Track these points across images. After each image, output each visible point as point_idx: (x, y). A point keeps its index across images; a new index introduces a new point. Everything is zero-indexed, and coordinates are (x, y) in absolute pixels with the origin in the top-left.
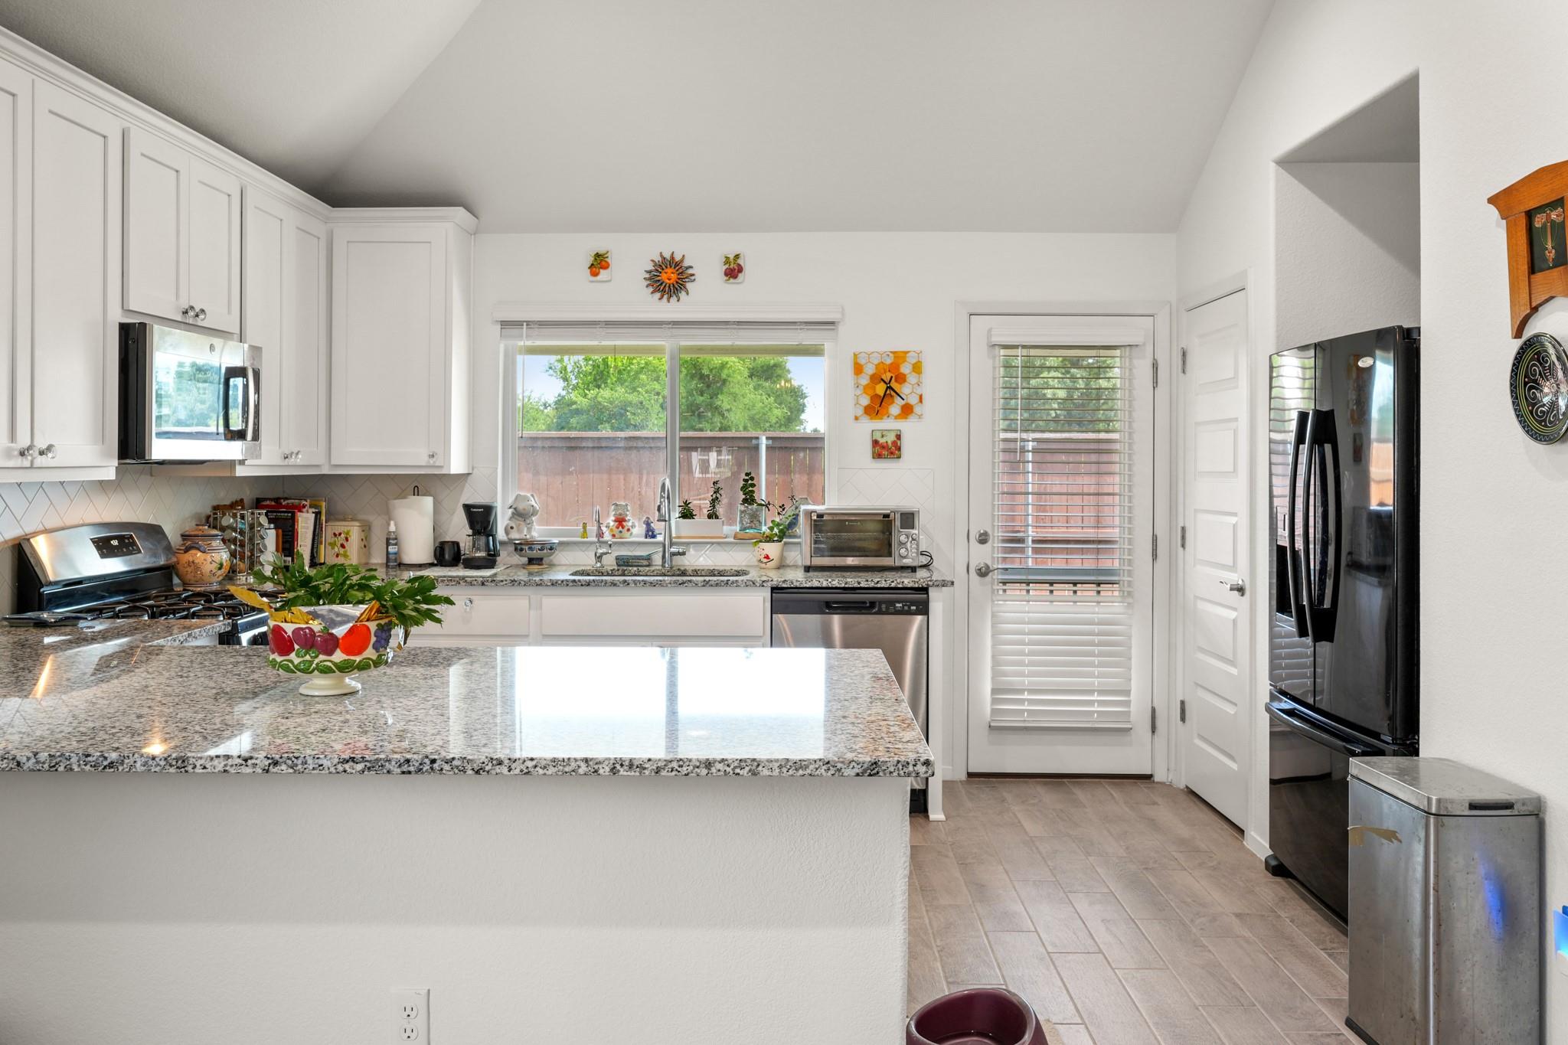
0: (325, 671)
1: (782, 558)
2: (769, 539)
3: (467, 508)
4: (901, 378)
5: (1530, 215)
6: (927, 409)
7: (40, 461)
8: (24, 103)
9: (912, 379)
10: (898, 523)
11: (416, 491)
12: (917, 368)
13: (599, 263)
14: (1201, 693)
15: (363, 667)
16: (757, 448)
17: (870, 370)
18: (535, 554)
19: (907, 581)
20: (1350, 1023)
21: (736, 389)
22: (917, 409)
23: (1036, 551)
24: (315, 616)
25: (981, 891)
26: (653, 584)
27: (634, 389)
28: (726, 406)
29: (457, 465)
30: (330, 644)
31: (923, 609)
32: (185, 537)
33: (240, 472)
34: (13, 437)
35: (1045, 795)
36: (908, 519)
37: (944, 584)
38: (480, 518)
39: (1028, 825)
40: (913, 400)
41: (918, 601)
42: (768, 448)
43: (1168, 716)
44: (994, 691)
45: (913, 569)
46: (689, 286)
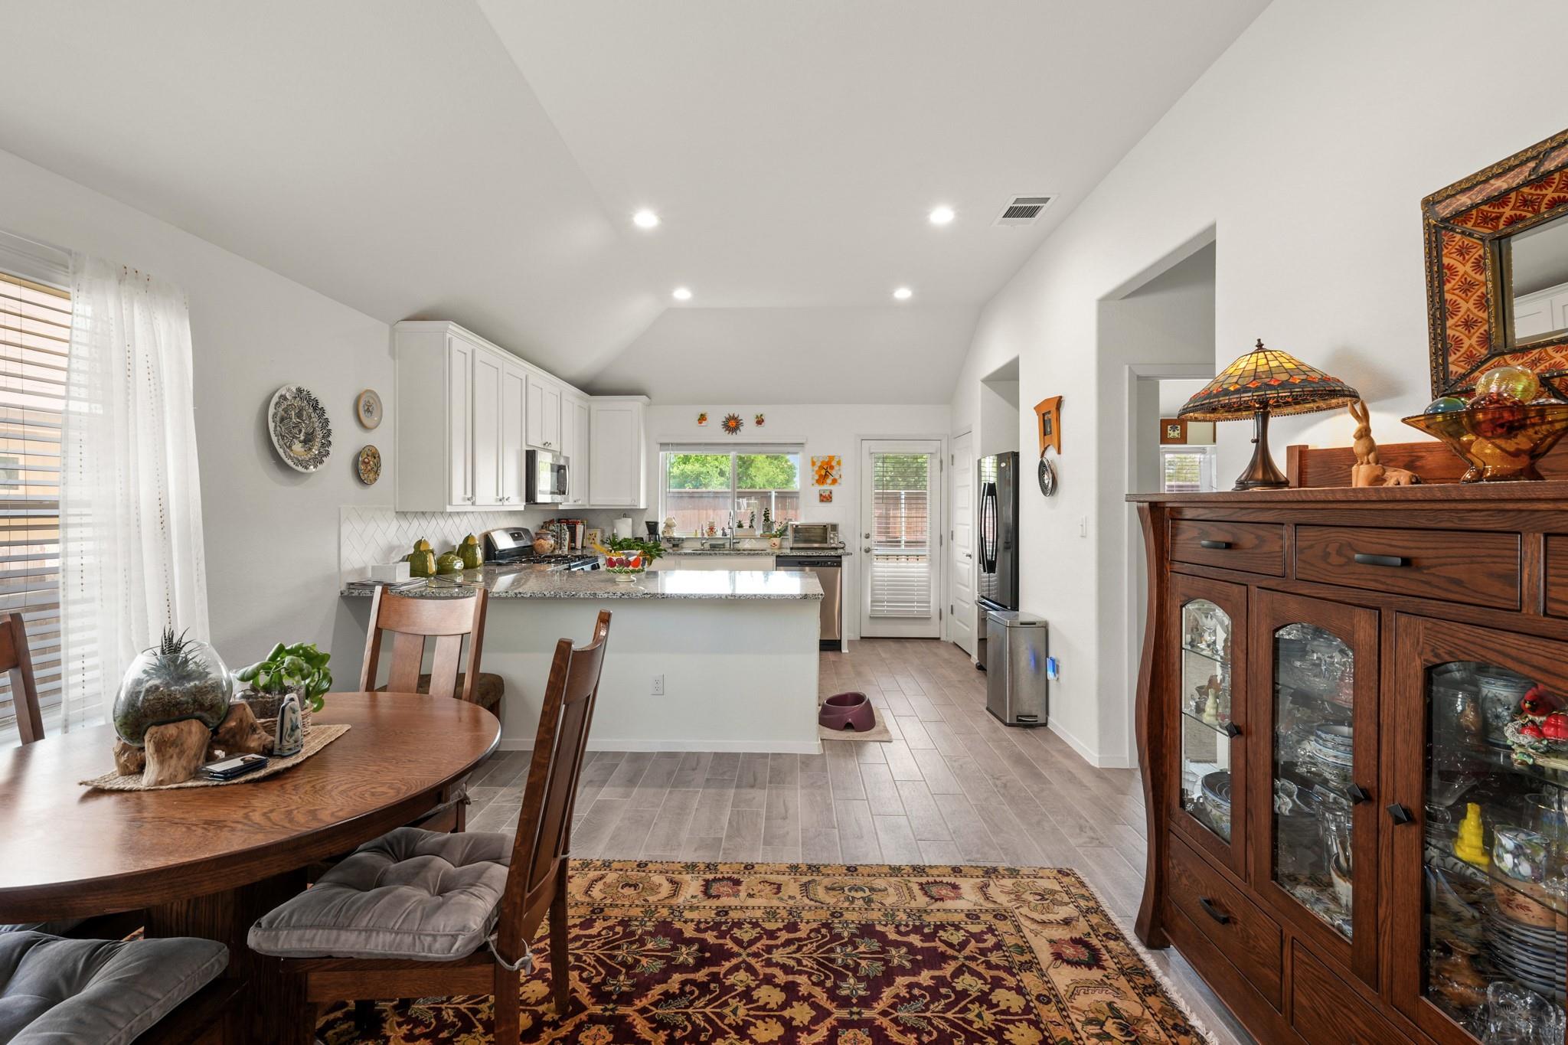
0: (627, 572)
1: (781, 545)
2: (775, 536)
3: (647, 523)
4: (832, 467)
5: (1044, 415)
6: (843, 481)
7: (506, 503)
8: (500, 371)
9: (836, 468)
10: (830, 529)
11: (625, 516)
12: (839, 463)
13: (702, 418)
14: (958, 601)
15: (638, 572)
16: (770, 497)
17: (818, 464)
18: (676, 543)
19: (833, 553)
20: (987, 709)
21: (759, 465)
22: (839, 481)
23: (906, 546)
24: (624, 554)
25: (859, 674)
26: (727, 554)
27: (704, 465)
28: (753, 474)
29: (642, 506)
30: (628, 563)
31: (839, 565)
32: (536, 534)
33: (561, 507)
34: (497, 495)
35: (893, 645)
36: (834, 527)
37: (848, 554)
38: (652, 527)
39: (883, 655)
40: (837, 477)
41: (837, 562)
42: (776, 497)
43: (946, 612)
44: (872, 602)
45: (836, 549)
46: (741, 428)
